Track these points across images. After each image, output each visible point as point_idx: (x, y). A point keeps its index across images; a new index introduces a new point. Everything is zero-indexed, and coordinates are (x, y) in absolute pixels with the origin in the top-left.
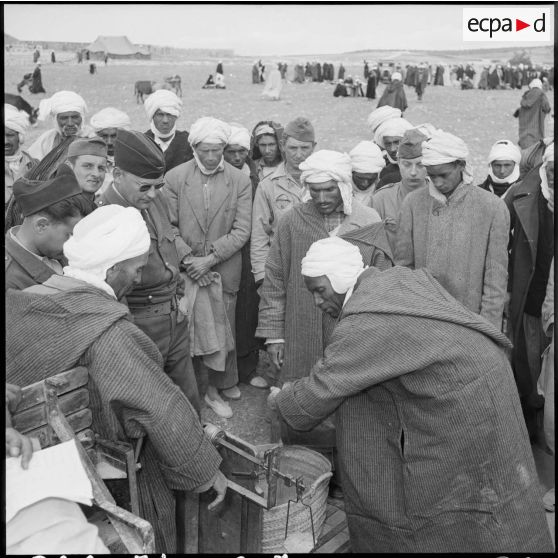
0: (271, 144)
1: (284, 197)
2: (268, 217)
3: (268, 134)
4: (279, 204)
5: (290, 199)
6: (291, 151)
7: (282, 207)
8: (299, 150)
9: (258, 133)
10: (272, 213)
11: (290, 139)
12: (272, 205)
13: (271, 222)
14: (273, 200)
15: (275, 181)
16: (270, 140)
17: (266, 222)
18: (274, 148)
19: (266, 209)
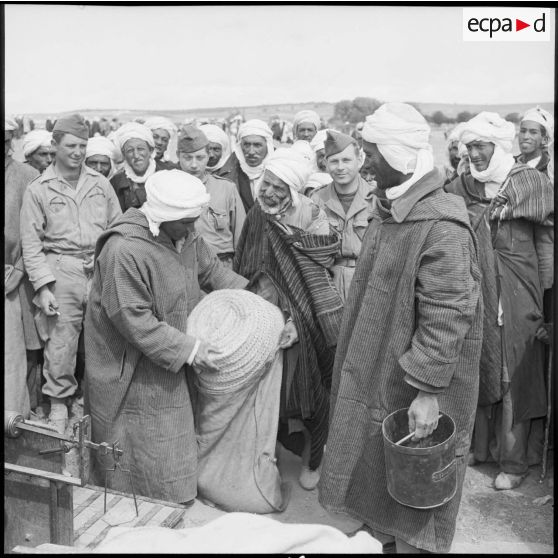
1: (58, 200)
2: (42, 221)
4: (53, 207)
5: (65, 201)
6: (67, 148)
7: (57, 210)
8: (78, 147)
10: (45, 217)
11: (67, 135)
12: (45, 209)
13: (44, 227)
14: (45, 204)
15: (46, 184)
17: (40, 227)
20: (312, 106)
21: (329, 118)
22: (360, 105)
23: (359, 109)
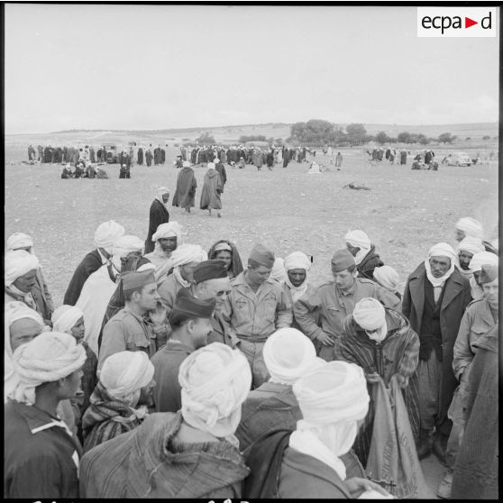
0: (228, 258)
1: (242, 300)
2: (230, 313)
3: (226, 250)
4: (238, 304)
5: (247, 301)
7: (240, 307)
9: (217, 249)
12: (233, 305)
13: (231, 316)
14: (234, 302)
15: (235, 288)
16: (228, 255)
18: (229, 261)
19: (229, 308)
20: (271, 127)
21: (286, 137)
22: (313, 127)
23: (313, 130)
